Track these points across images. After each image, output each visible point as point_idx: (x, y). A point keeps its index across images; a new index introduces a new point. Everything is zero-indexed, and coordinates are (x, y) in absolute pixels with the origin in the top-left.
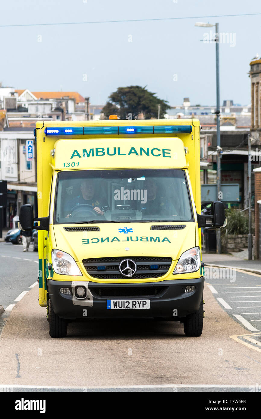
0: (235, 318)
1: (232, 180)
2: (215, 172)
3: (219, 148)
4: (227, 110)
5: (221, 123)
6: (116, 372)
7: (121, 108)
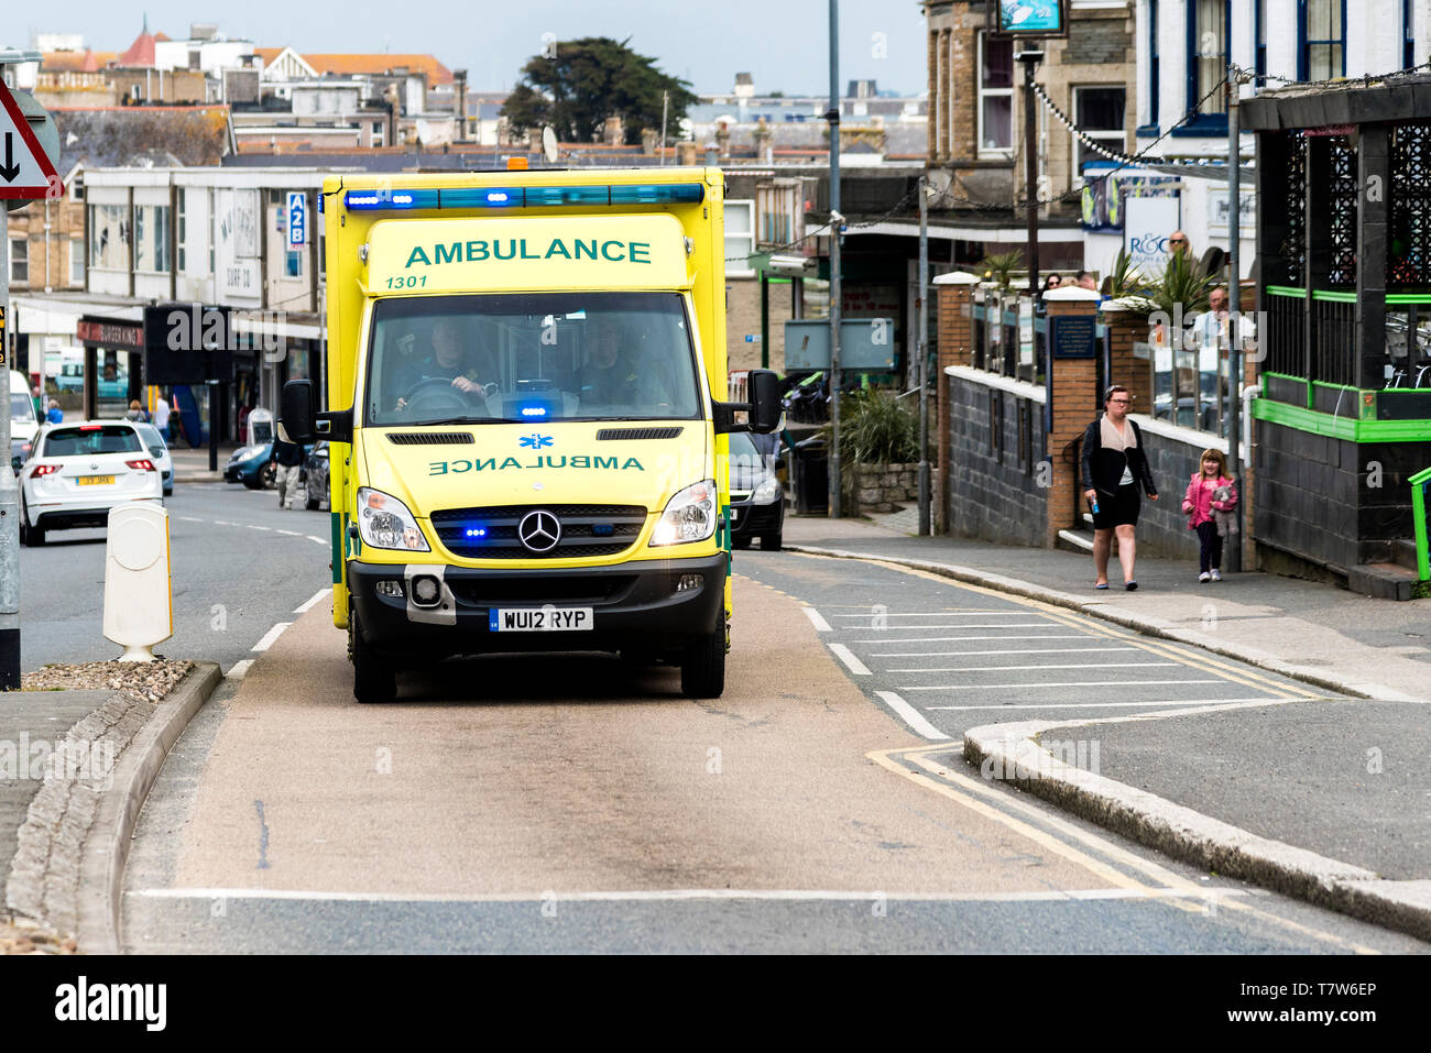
0: (880, 700)
1: (872, 307)
2: (824, 284)
3: (836, 215)
4: (860, 109)
5: (842, 146)
6: (541, 854)
7: (556, 100)
